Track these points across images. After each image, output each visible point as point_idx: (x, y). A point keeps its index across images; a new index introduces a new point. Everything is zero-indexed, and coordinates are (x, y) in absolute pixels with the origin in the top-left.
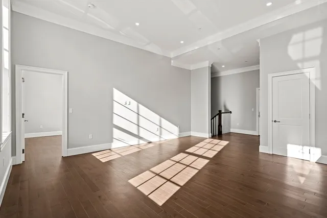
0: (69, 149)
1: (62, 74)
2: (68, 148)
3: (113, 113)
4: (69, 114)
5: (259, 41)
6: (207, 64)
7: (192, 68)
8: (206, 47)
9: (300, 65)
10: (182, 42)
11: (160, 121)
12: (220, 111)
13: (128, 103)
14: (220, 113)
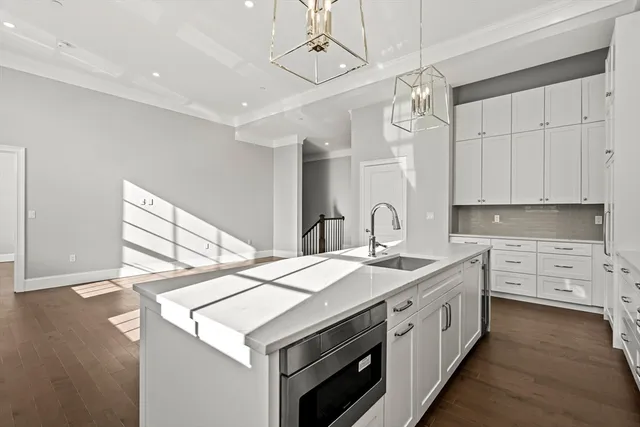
0: (28, 280)
1: (14, 153)
2: (25, 278)
3: (122, 221)
4: (29, 220)
5: (350, 111)
6: (294, 141)
7: (275, 144)
8: (282, 114)
9: (394, 150)
10: (245, 104)
11: (219, 238)
12: (322, 216)
13: (148, 202)
14: (322, 220)
